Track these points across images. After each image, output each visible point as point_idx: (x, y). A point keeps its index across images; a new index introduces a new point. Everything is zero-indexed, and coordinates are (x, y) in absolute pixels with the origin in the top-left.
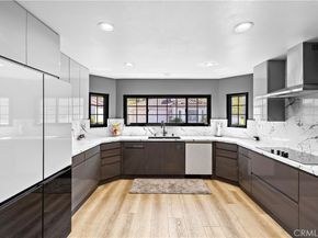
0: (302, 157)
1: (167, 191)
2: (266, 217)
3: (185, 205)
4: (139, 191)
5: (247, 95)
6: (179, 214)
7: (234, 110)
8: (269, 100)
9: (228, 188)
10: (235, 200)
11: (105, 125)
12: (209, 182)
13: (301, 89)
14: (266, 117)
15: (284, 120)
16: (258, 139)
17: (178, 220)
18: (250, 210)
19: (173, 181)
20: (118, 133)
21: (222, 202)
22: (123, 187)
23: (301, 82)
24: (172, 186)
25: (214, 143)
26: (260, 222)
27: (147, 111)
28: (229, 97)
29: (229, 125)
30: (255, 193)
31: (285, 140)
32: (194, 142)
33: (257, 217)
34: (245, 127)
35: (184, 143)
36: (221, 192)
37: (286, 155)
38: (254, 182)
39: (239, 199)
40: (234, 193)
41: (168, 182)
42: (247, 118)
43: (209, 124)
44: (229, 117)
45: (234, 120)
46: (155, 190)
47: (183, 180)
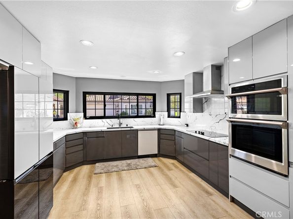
0: (212, 134)
1: (126, 168)
2: (193, 175)
3: (141, 175)
4: (102, 171)
5: (180, 94)
6: (137, 182)
7: (172, 105)
8: (194, 99)
9: (169, 161)
10: (173, 168)
11: (65, 118)
12: (156, 159)
13: (210, 94)
14: (192, 110)
15: (202, 112)
16: (187, 125)
17: (136, 185)
18: (183, 172)
19: (129, 161)
20: (79, 125)
21: (166, 170)
22: (87, 171)
23: (210, 89)
24: (129, 165)
25: (159, 130)
26: (189, 178)
27: (105, 106)
28: (169, 95)
29: (169, 116)
30: (186, 162)
31: (203, 125)
32: (144, 130)
33: (187, 175)
34: (179, 117)
35: (137, 131)
36: (165, 164)
37: (203, 134)
38: (186, 156)
39: (176, 167)
40: (173, 164)
41: (125, 162)
42: (180, 111)
43: (154, 116)
44: (169, 110)
45: (172, 113)
46: (116, 169)
47: (137, 160)
